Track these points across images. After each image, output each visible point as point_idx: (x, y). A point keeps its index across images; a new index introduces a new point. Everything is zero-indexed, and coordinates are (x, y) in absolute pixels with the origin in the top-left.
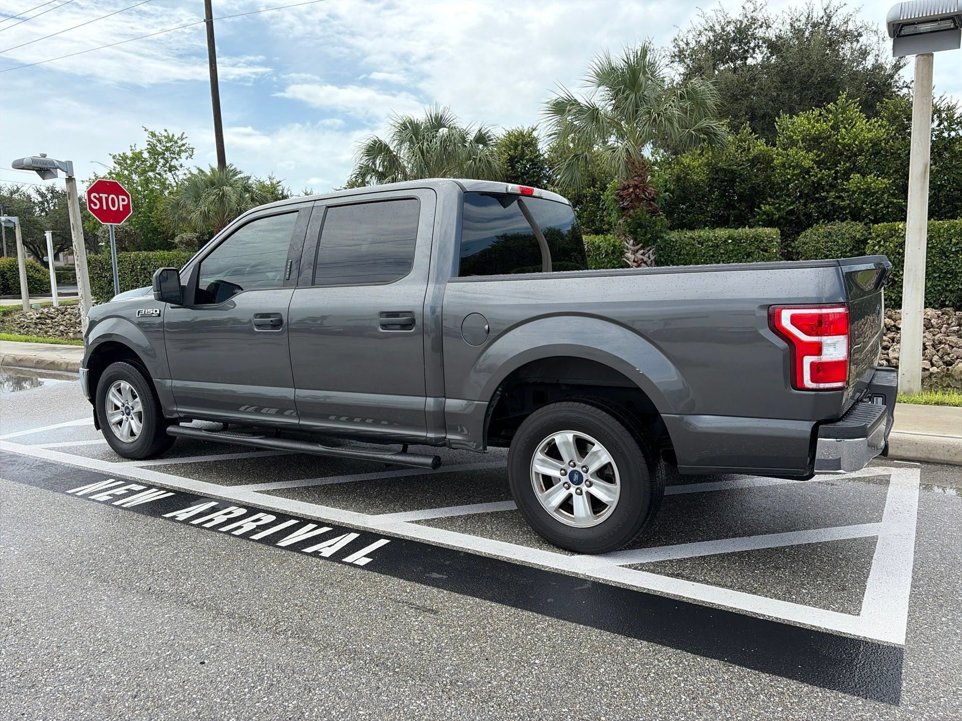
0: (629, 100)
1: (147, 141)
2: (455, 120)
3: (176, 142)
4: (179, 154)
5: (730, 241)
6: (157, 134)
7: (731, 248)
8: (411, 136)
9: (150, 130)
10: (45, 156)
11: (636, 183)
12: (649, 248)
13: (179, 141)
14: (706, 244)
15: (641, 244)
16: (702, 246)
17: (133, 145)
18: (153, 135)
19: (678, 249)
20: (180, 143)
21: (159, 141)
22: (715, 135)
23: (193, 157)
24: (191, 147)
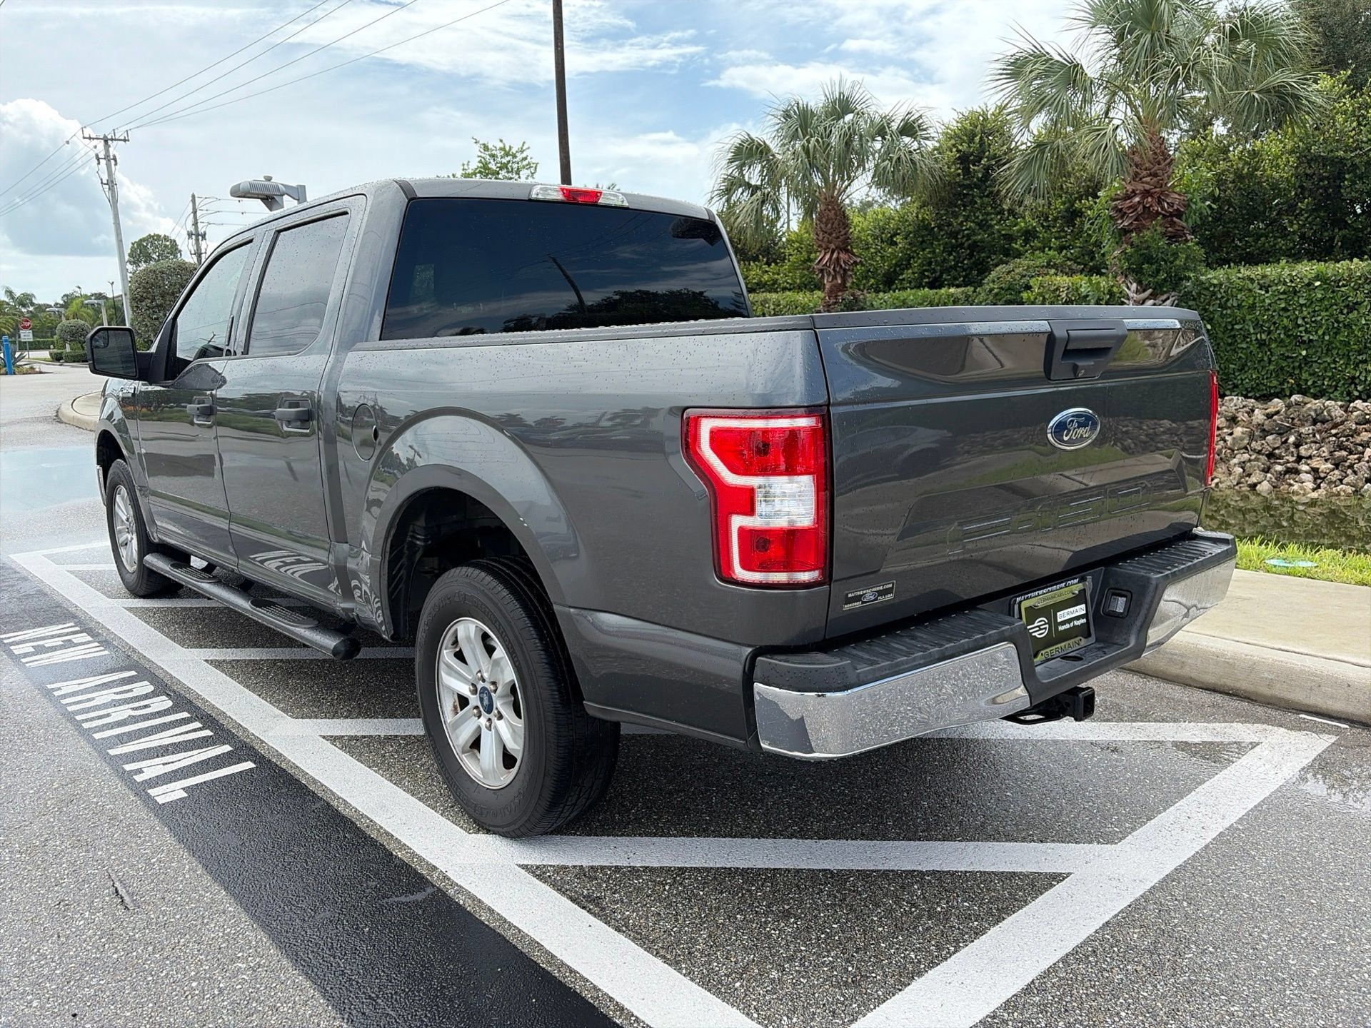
0: (1139, 46)
1: (479, 156)
2: (870, 101)
3: (514, 156)
4: (518, 173)
5: (1317, 284)
6: (490, 146)
7: (1320, 296)
8: (797, 129)
9: (481, 142)
10: (269, 179)
11: (1148, 187)
12: (1165, 297)
13: (518, 154)
14: (1274, 288)
15: (1150, 291)
16: (1267, 292)
17: (466, 163)
18: (486, 148)
19: (1223, 297)
20: (520, 156)
21: (493, 156)
22: (1296, 98)
23: (535, 175)
24: (533, 161)
